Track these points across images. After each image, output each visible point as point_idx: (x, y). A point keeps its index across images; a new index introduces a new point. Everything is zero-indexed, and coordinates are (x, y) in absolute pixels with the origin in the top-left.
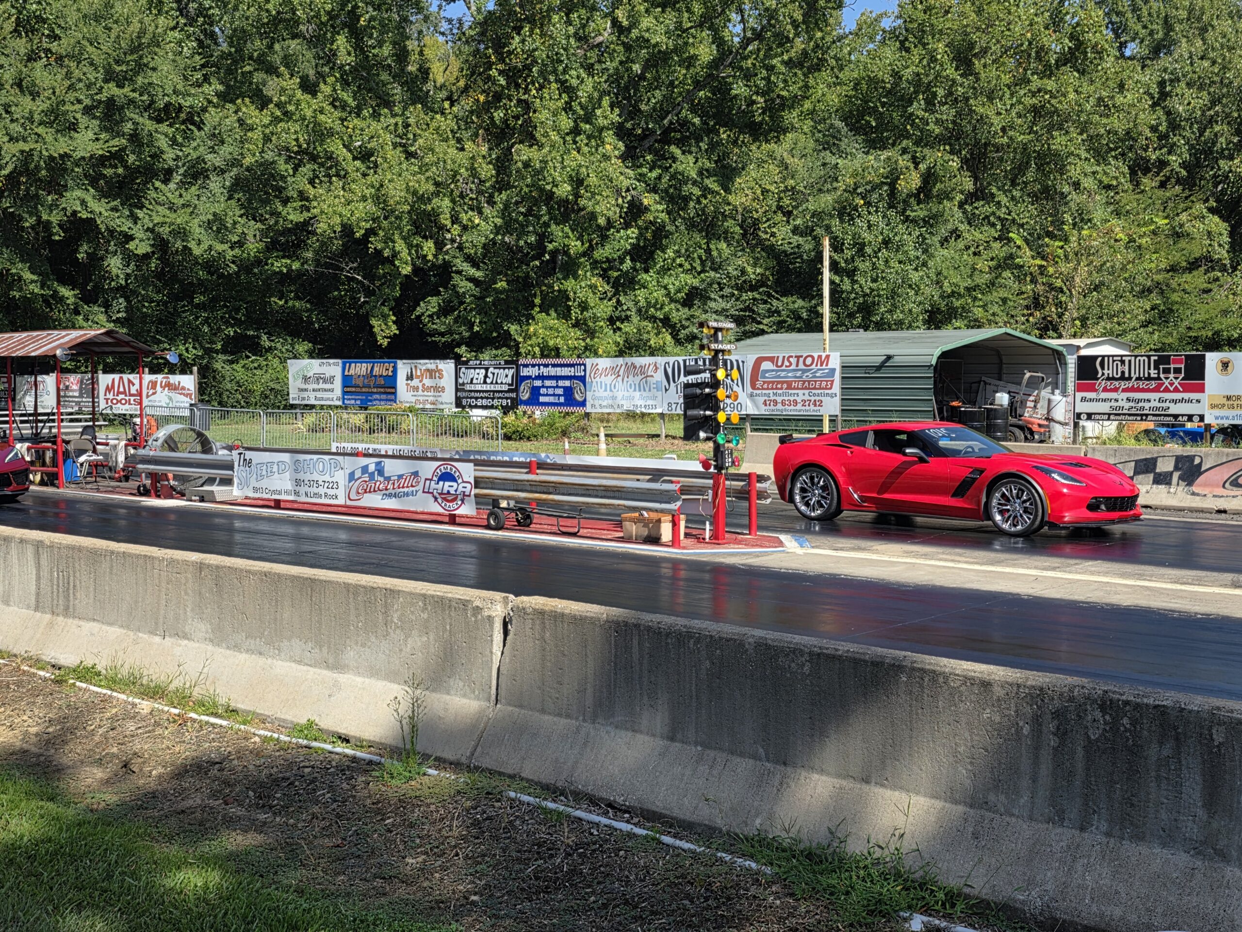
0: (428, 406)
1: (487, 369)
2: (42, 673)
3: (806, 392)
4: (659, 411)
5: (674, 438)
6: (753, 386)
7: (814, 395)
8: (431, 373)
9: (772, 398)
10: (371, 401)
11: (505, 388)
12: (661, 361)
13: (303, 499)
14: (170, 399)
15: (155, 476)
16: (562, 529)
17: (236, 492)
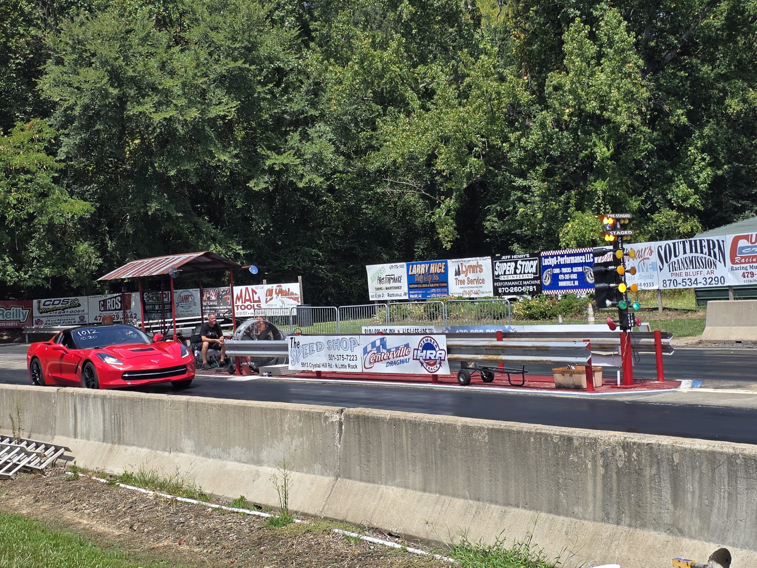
0: (473, 296)
1: (516, 262)
2: (102, 480)
4: (656, 287)
5: (670, 309)
6: (733, 262)
8: (474, 268)
9: (749, 271)
10: (430, 294)
11: (531, 276)
12: (654, 245)
13: (334, 369)
14: (283, 303)
15: (239, 359)
16: (512, 382)
17: (291, 367)
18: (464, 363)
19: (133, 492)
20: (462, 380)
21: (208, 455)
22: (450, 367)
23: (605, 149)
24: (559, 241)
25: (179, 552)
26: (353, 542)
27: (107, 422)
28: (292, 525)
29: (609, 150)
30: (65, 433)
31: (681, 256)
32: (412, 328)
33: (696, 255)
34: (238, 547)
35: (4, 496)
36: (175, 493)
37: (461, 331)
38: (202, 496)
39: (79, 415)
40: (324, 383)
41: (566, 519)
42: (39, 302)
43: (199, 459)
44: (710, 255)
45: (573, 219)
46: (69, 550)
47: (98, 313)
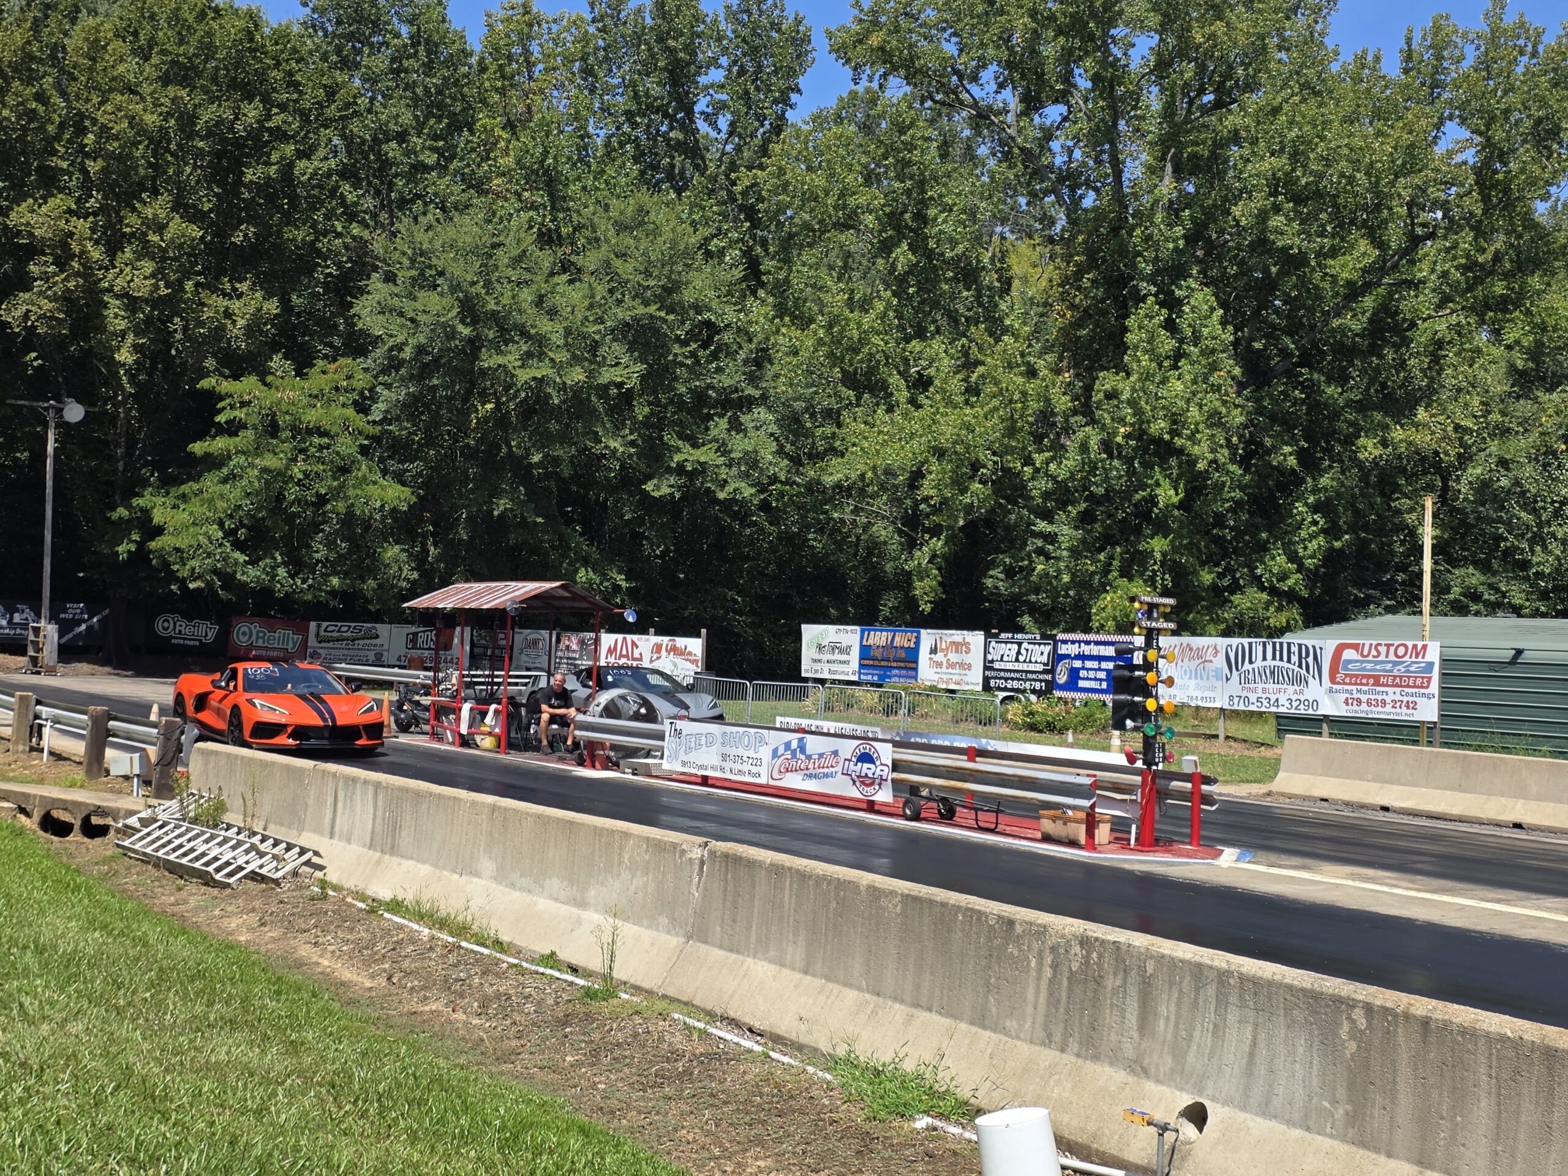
0: (952, 687)
1: (1020, 644)
2: (361, 905)
3: (1398, 690)
4: (1218, 705)
5: (1235, 740)
6: (1333, 680)
7: (1407, 694)
8: (958, 646)
9: (1355, 696)
10: (889, 677)
11: (1040, 668)
12: (1222, 642)
13: (728, 776)
14: (675, 665)
15: (592, 745)
16: (981, 824)
17: (666, 765)
18: (914, 789)
19: (401, 927)
20: (908, 812)
21: (513, 886)
22: (894, 790)
23: (1172, 492)
24: (1090, 620)
25: (451, 1022)
26: (695, 1036)
27: (378, 821)
28: (615, 1001)
29: (1177, 494)
30: (318, 830)
31: (1259, 663)
32: (847, 727)
33: (1280, 664)
34: (534, 1024)
35: (217, 912)
36: (458, 935)
37: (919, 740)
38: (498, 944)
39: (340, 805)
40: (709, 794)
41: (993, 1036)
42: (319, 626)
43: (502, 888)
44: (1300, 666)
45: (1115, 589)
46: (294, 1001)
47: (403, 651)
